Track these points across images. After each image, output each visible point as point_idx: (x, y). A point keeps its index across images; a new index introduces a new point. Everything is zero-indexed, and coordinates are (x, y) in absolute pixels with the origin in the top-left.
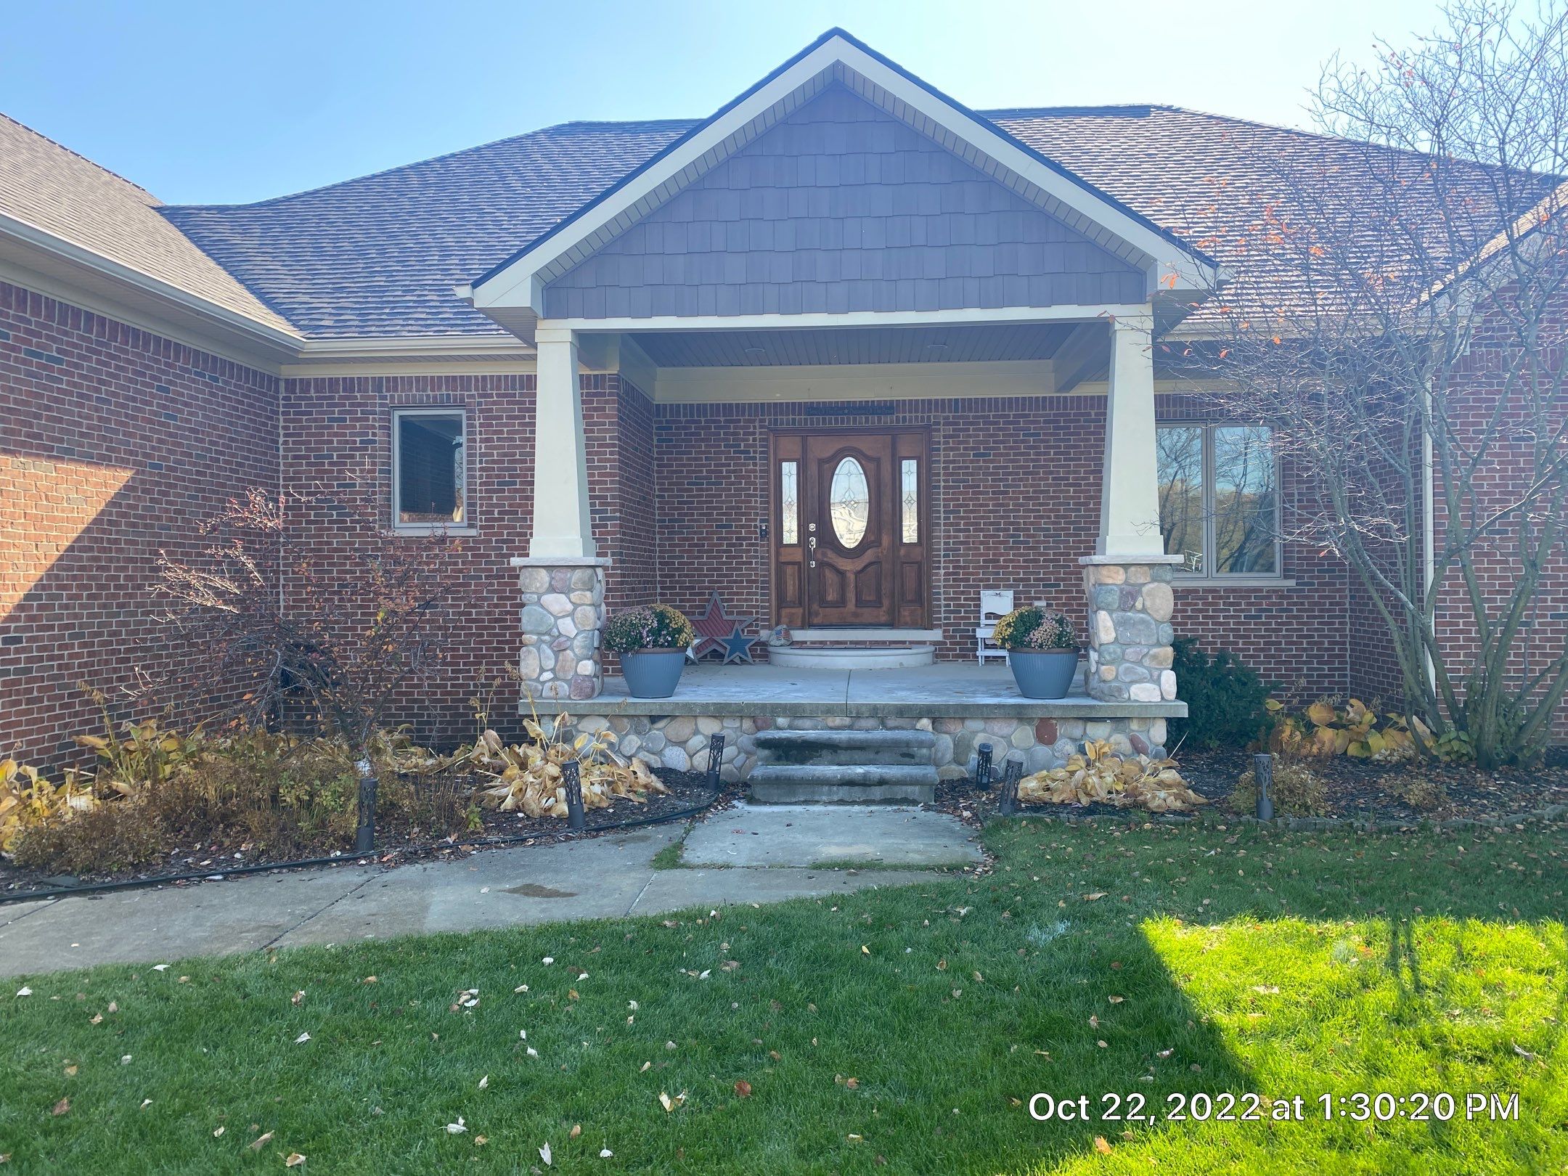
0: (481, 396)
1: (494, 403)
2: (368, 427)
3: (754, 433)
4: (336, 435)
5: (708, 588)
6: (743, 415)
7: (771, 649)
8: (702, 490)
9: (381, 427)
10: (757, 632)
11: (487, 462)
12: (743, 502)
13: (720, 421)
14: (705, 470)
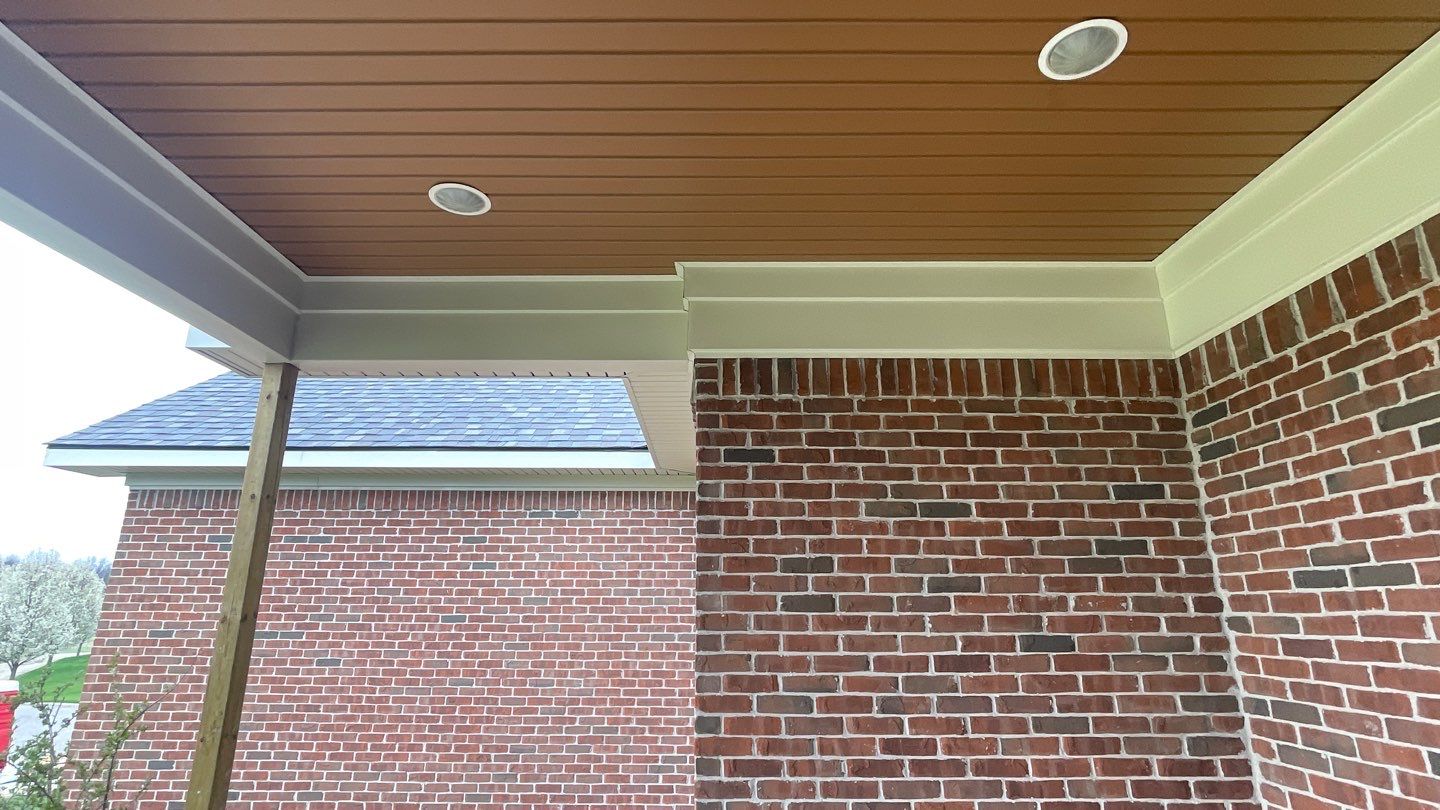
13: (1344, 337)
14: (1335, 523)
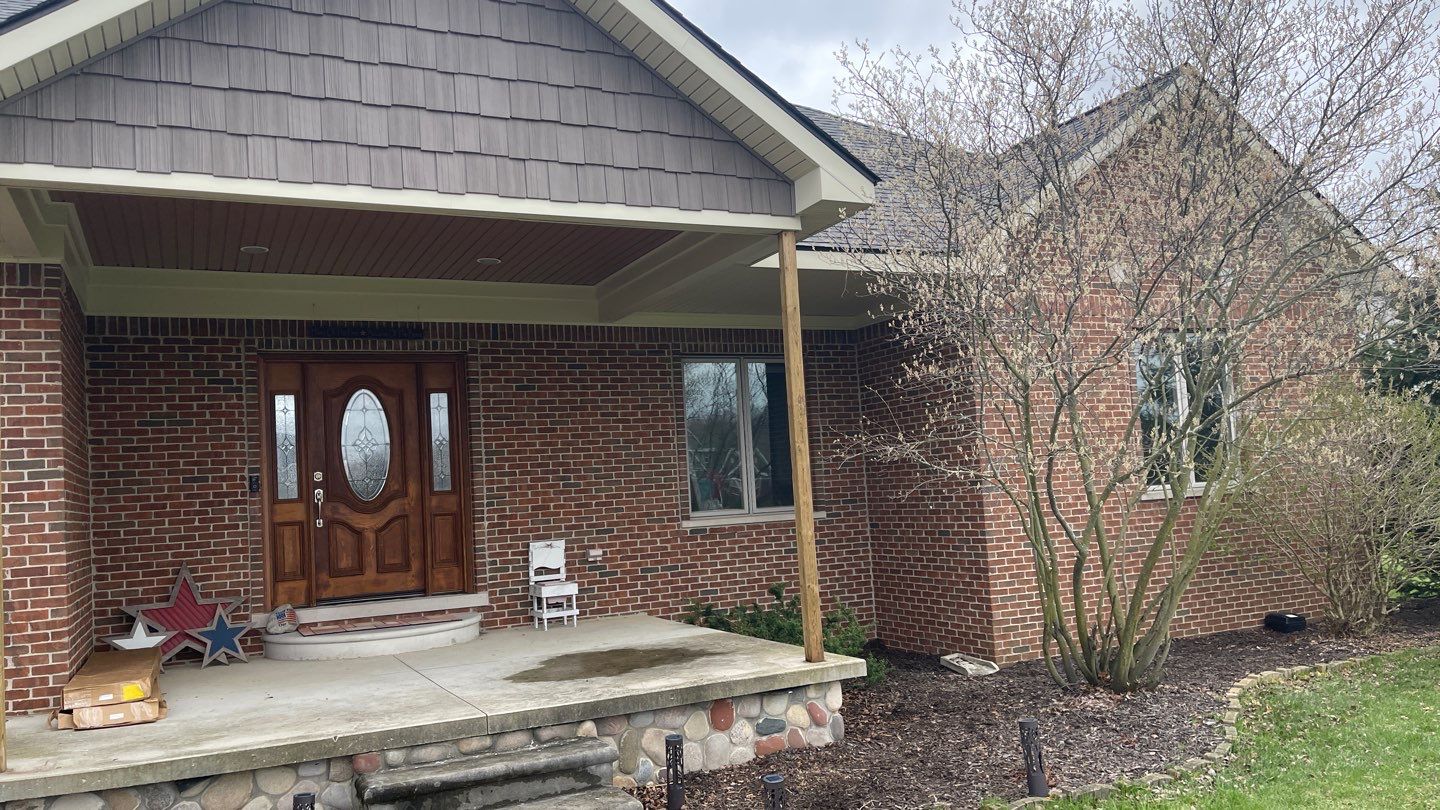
3: (239, 358)
5: (172, 564)
6: (222, 333)
7: (269, 638)
8: (161, 432)
10: (246, 618)
12: (224, 446)
13: (187, 341)
14: (165, 405)
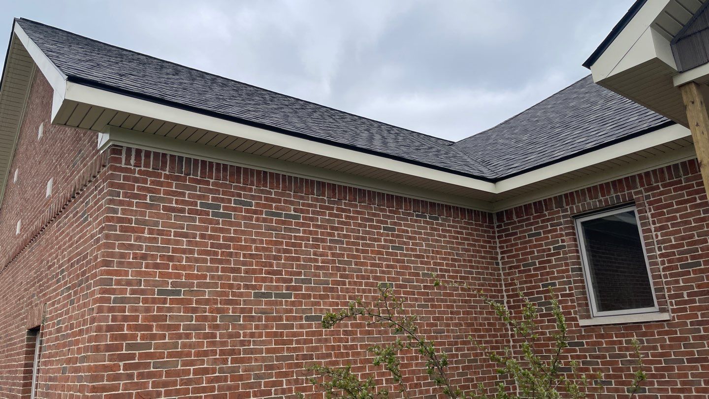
0: (647, 190)
1: (662, 193)
2: (557, 236)
4: (535, 246)
9: (567, 234)
11: (665, 248)
